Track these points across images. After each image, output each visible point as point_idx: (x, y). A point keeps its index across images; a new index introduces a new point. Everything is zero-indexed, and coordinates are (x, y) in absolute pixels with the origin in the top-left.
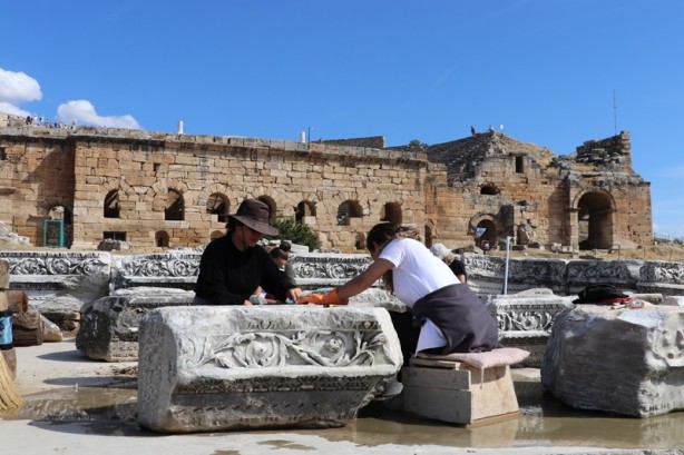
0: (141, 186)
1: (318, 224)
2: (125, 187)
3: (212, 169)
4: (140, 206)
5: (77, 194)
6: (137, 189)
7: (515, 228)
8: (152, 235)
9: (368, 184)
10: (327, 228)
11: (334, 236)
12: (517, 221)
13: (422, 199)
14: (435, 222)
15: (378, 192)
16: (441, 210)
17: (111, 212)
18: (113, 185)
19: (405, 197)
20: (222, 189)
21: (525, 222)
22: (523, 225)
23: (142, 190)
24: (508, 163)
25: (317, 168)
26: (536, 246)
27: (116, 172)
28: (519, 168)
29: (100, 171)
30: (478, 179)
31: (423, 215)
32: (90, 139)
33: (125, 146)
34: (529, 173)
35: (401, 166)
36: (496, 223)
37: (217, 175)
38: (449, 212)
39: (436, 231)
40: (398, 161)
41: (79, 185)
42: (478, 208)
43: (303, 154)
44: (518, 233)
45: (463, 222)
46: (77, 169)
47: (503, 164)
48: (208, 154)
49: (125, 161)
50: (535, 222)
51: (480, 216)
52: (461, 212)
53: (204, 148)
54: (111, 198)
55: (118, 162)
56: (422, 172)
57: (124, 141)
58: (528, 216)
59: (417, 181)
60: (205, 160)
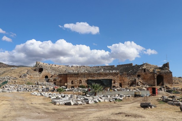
2: (74, 80)
7: (137, 83)
12: (137, 81)
13: (119, 79)
14: (122, 82)
16: (123, 80)
18: (72, 80)
21: (139, 82)
22: (138, 82)
23: (76, 80)
24: (142, 70)
25: (101, 75)
26: (139, 86)
27: (72, 78)
28: (145, 71)
29: (70, 78)
30: (137, 74)
31: (119, 82)
32: (69, 74)
33: (74, 75)
34: (147, 72)
35: (115, 74)
36: (134, 82)
37: (86, 77)
38: (125, 81)
39: (123, 84)
40: (114, 73)
41: (68, 80)
42: (130, 80)
43: (99, 74)
44: (137, 84)
45: (128, 82)
46: (68, 78)
47: (141, 71)
48: (85, 75)
49: (74, 77)
50: (141, 81)
51: (131, 81)
52: (127, 81)
53: (84, 74)
54: (72, 82)
55: (73, 77)
56: (119, 75)
57: (73, 74)
58: (140, 80)
59: (118, 76)
60: (84, 76)
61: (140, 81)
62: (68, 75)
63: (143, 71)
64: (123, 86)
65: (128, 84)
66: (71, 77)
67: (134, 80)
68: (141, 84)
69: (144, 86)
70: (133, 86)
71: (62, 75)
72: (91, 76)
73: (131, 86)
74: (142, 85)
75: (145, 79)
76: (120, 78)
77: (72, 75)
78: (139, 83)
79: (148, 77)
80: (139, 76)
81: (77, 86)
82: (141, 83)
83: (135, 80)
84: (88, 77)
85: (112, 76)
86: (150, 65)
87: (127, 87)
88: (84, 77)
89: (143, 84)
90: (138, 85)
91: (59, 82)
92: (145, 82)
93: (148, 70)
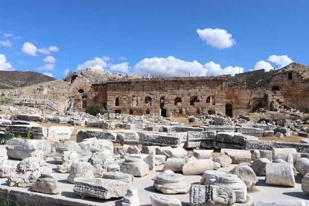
0: (125, 96)
1: (182, 105)
2: (120, 96)
3: (146, 89)
4: (125, 102)
5: (108, 100)
6: (124, 97)
7: (269, 103)
8: (128, 111)
9: (201, 90)
10: (186, 106)
11: (188, 109)
12: (270, 100)
13: (224, 94)
14: (234, 102)
15: (205, 92)
16: (236, 97)
17: (117, 104)
18: (117, 96)
19: (216, 94)
20: (149, 95)
21: (275, 101)
22: (273, 102)
23: (125, 97)
24: (284, 76)
25: (182, 85)
26: (276, 110)
27: (118, 92)
28: (290, 77)
29: (114, 92)
30: (272, 84)
31: (224, 100)
32: (111, 83)
33: (120, 84)
34: (295, 78)
35: (215, 82)
36: (263, 101)
37: (147, 90)
38: (240, 98)
39: (234, 106)
40: (213, 80)
41: (108, 97)
42: (254, 96)
43: (176, 81)
44: (271, 105)
45: (247, 102)
46: (108, 92)
47: (282, 77)
48: (144, 84)
49: (120, 89)
50: (282, 100)
51: (255, 99)
52: (246, 98)
53: (143, 82)
54: (117, 100)
55: (118, 89)
56: (224, 83)
57: (120, 82)
58: (277, 98)
59: (222, 87)
60: (144, 86)
61: (278, 100)
62: (108, 85)
63: (286, 78)
64: (234, 112)
65: (249, 106)
66: (114, 89)
67: (262, 96)
68: (280, 107)
69: (288, 112)
70: (259, 112)
71: (99, 87)
72: (158, 86)
73: (254, 111)
74: (282, 110)
75: (291, 95)
76: (229, 91)
77: (116, 85)
78: (276, 105)
79: (299, 92)
80: (275, 88)
81: (126, 110)
82: (280, 103)
83: (266, 96)
84: (152, 90)
85: (207, 88)
86: (303, 66)
87: (244, 113)
88: (143, 90)
89: (285, 107)
90: (271, 110)
91: (92, 100)
92: (291, 104)
93: (298, 75)
